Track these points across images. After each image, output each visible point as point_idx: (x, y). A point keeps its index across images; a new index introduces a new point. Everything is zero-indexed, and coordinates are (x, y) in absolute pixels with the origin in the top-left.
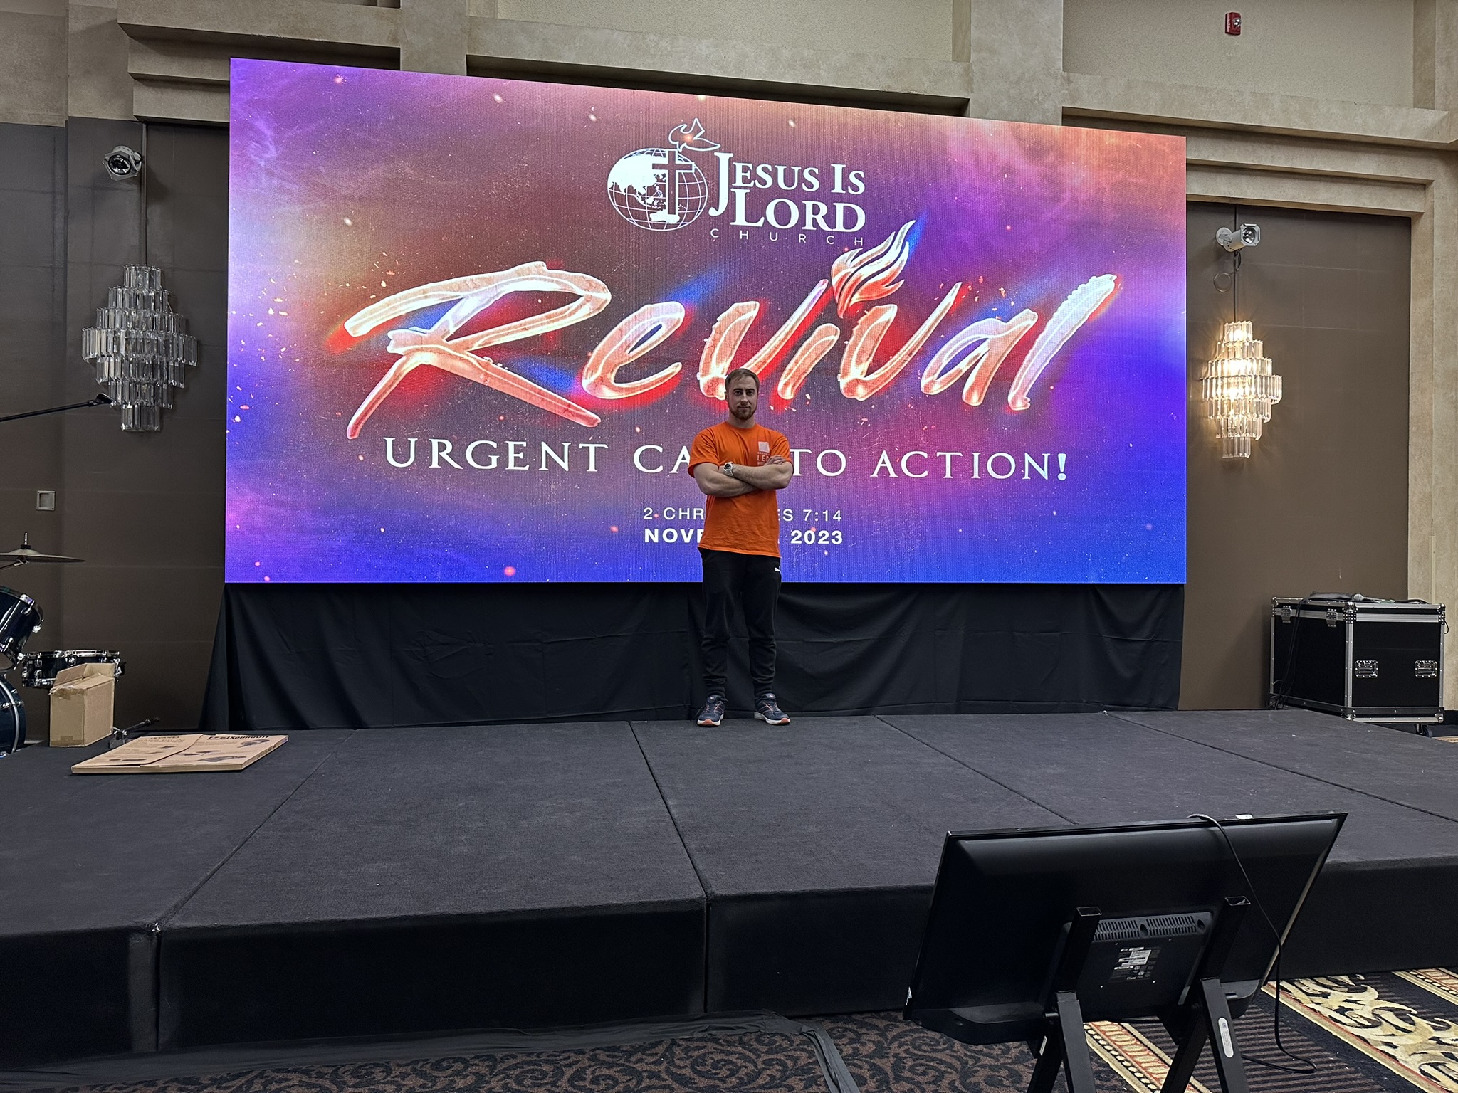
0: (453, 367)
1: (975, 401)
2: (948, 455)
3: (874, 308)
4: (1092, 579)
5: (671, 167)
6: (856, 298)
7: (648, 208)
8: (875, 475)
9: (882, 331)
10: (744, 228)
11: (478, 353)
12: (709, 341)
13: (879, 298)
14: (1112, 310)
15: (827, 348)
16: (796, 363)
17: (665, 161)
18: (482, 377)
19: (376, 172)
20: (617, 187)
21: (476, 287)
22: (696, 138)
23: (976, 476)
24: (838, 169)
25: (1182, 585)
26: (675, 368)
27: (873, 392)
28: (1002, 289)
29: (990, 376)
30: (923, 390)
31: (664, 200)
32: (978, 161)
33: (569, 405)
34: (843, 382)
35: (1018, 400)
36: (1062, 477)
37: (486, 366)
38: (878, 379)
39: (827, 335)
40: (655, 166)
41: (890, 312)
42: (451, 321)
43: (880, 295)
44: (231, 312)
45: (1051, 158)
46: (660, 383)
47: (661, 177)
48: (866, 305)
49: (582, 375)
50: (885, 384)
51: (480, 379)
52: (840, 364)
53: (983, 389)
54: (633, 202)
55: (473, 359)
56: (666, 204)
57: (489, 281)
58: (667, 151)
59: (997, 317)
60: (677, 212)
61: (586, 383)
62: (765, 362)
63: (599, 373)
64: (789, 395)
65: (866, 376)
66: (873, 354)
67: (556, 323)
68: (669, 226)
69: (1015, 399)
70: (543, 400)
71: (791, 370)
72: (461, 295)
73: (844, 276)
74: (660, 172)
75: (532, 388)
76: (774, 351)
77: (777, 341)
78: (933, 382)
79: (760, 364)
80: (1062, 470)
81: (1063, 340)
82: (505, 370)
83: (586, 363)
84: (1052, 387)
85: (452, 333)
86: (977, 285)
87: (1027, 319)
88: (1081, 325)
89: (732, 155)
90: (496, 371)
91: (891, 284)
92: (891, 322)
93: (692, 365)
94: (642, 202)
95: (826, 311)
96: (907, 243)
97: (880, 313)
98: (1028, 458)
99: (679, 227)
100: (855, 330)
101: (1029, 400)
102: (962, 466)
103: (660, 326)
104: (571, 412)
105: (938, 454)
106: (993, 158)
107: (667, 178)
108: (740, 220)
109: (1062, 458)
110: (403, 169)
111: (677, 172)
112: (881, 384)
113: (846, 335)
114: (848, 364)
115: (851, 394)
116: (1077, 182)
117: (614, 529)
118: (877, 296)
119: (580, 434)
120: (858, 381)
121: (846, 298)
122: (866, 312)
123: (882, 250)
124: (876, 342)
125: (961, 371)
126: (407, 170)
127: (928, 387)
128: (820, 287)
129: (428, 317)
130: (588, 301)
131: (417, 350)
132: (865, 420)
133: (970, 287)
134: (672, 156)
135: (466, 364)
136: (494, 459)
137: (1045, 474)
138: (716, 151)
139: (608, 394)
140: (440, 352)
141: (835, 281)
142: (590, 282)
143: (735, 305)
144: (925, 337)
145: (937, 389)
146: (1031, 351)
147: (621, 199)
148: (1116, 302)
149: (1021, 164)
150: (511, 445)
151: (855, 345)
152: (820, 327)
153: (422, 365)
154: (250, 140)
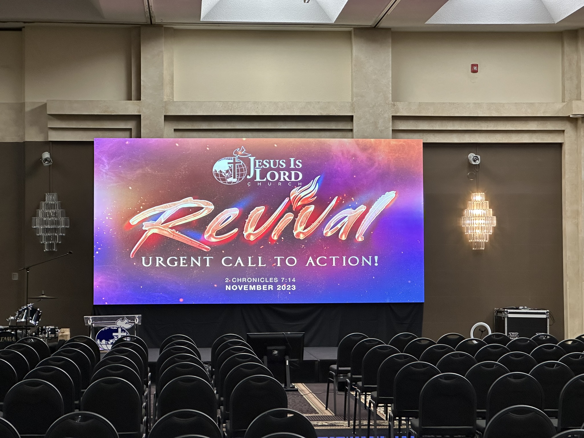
0: (163, 233)
1: (344, 238)
2: (334, 258)
3: (306, 207)
4: (388, 301)
5: (234, 163)
6: (299, 203)
7: (226, 177)
8: (307, 265)
9: (309, 215)
10: (259, 182)
11: (171, 228)
12: (247, 221)
13: (308, 203)
14: (394, 204)
15: (289, 221)
16: (278, 227)
17: (232, 161)
18: (172, 236)
19: (139, 171)
20: (216, 171)
21: (170, 207)
22: (242, 153)
23: (344, 265)
24: (292, 160)
25: (423, 303)
26: (236, 230)
27: (306, 236)
28: (352, 198)
29: (349, 229)
30: (324, 235)
31: (232, 174)
32: (343, 154)
33: (200, 244)
34: (295, 233)
35: (359, 237)
36: (376, 264)
37: (173, 232)
38: (308, 232)
39: (289, 217)
40: (229, 163)
41: (312, 208)
42: (162, 219)
43: (308, 202)
44: (95, 219)
45: (370, 151)
46: (231, 236)
47: (231, 167)
48: (303, 206)
49: (204, 234)
50: (310, 233)
51: (171, 237)
52: (294, 227)
53: (346, 234)
54: (221, 176)
55: (169, 230)
56: (232, 175)
57: (175, 205)
58: (233, 158)
59: (351, 208)
60: (236, 178)
61: (206, 236)
62: (267, 227)
63: (210, 233)
64: (276, 238)
65: (303, 230)
66: (306, 223)
67: (196, 217)
68: (233, 183)
69: (358, 237)
70: (192, 243)
71: (276, 229)
72: (166, 209)
73: (295, 196)
74: (230, 165)
75: (188, 239)
76: (270, 223)
77: (271, 220)
78: (328, 232)
79: (265, 228)
80: (376, 262)
81: (376, 215)
82: (180, 233)
83: (206, 230)
84: (372, 232)
85: (163, 222)
86: (343, 197)
87: (362, 208)
88: (382, 210)
89: (255, 157)
90: (176, 234)
91: (312, 198)
92: (312, 211)
93: (241, 230)
94: (224, 175)
95: (289, 208)
96: (317, 184)
97: (308, 208)
98: (363, 258)
99: (237, 183)
100: (299, 214)
101: (363, 237)
102: (339, 261)
103: (230, 216)
104: (201, 246)
105: (330, 257)
106: (348, 152)
107: (233, 167)
108: (258, 179)
109: (376, 258)
110: (147, 170)
111: (236, 164)
112: (309, 233)
113: (296, 216)
114: (297, 226)
115: (298, 237)
116: (380, 158)
117: (216, 286)
118: (307, 202)
119: (204, 254)
120: (301, 232)
121: (296, 204)
122: (303, 208)
123: (308, 186)
124: (307, 218)
125: (338, 228)
126: (149, 170)
127: (326, 233)
128: (287, 200)
129: (155, 217)
130: (206, 209)
131: (152, 228)
132: (303, 246)
133: (341, 198)
134: (234, 159)
135: (167, 232)
136: (176, 263)
137: (370, 264)
138: (249, 156)
139: (213, 240)
140: (159, 229)
141: (291, 198)
142: (207, 203)
143: (256, 208)
144: (324, 216)
145: (329, 234)
146: (364, 220)
147: (217, 175)
148: (396, 201)
149: (359, 153)
150: (181, 258)
151: (299, 220)
152: (286, 214)
153: (153, 233)
154: (101, 163)
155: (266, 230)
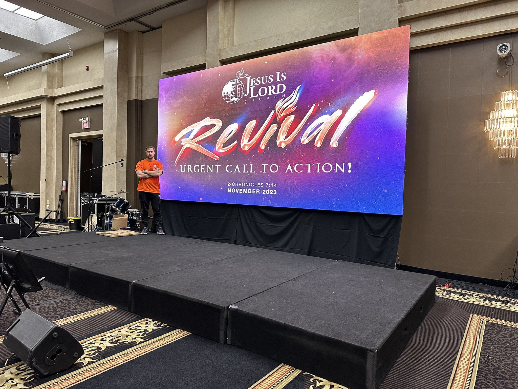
0: (192, 147)
1: (319, 145)
2: (309, 165)
3: (288, 117)
4: (360, 211)
5: (236, 84)
6: (283, 114)
7: (231, 97)
8: (286, 172)
9: (290, 124)
10: (253, 98)
11: (197, 143)
12: (244, 133)
13: (289, 113)
14: (373, 104)
15: (274, 131)
16: (265, 137)
17: (234, 83)
18: (197, 149)
19: (180, 100)
20: (224, 94)
21: (197, 126)
22: (242, 74)
23: (318, 171)
25: (401, 216)
26: (236, 142)
27: (287, 145)
28: (329, 104)
29: (324, 136)
30: (302, 143)
31: (234, 94)
32: (322, 59)
33: (213, 155)
34: (278, 142)
35: (334, 144)
36: (350, 171)
37: (198, 146)
38: (288, 140)
39: (274, 127)
40: (233, 85)
41: (292, 117)
42: (192, 136)
44: (158, 138)
45: (349, 51)
46: (232, 147)
47: (234, 88)
48: (285, 116)
49: (216, 146)
50: (290, 142)
52: (277, 137)
53: (322, 141)
54: (228, 97)
55: (195, 144)
56: (235, 95)
57: (199, 124)
58: (235, 80)
59: (327, 114)
60: (237, 97)
61: (217, 148)
63: (219, 145)
64: (263, 148)
65: (285, 140)
66: (287, 132)
67: (211, 133)
68: (235, 101)
70: (208, 154)
71: (264, 140)
72: (194, 128)
73: (279, 108)
74: (234, 86)
75: (206, 151)
76: (260, 134)
77: (261, 131)
78: (305, 140)
79: (256, 139)
80: (350, 168)
81: (352, 119)
82: (201, 147)
83: (217, 143)
84: (347, 138)
85: (192, 138)
86: (321, 104)
87: (339, 113)
88: (359, 112)
89: (250, 77)
91: (293, 108)
92: (292, 121)
93: (239, 142)
94: (229, 96)
95: (274, 120)
96: (298, 93)
98: (337, 165)
99: (238, 101)
100: (282, 125)
101: (338, 143)
102: (314, 168)
103: (233, 131)
104: (213, 157)
105: (306, 164)
106: (328, 56)
107: (235, 88)
108: (252, 96)
109: (350, 164)
111: (238, 85)
113: (279, 127)
114: (280, 136)
115: (280, 146)
116: (360, 57)
117: (221, 188)
119: (215, 162)
120: (282, 141)
121: (280, 115)
122: (285, 118)
123: (290, 97)
124: (288, 128)
125: (314, 135)
126: (185, 99)
128: (272, 113)
129: (188, 135)
130: (217, 126)
131: (186, 143)
132: (284, 154)
133: (318, 105)
134: (236, 80)
135: (194, 146)
136: (199, 170)
137: (343, 171)
138: (247, 77)
139: (221, 151)
140: (190, 143)
141: (277, 110)
142: (218, 121)
143: (250, 122)
144: (303, 124)
145: (306, 142)
146: (339, 125)
147: (225, 96)
148: (375, 101)
149: (338, 55)
150: (202, 166)
151: (282, 130)
152: (272, 126)
153: (187, 147)
154: (161, 98)
155: (256, 140)
